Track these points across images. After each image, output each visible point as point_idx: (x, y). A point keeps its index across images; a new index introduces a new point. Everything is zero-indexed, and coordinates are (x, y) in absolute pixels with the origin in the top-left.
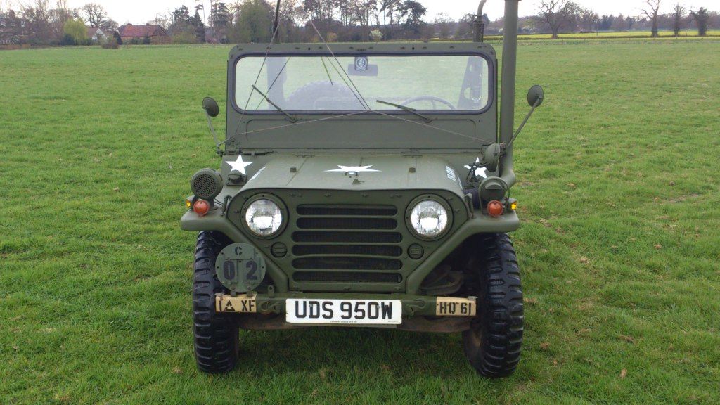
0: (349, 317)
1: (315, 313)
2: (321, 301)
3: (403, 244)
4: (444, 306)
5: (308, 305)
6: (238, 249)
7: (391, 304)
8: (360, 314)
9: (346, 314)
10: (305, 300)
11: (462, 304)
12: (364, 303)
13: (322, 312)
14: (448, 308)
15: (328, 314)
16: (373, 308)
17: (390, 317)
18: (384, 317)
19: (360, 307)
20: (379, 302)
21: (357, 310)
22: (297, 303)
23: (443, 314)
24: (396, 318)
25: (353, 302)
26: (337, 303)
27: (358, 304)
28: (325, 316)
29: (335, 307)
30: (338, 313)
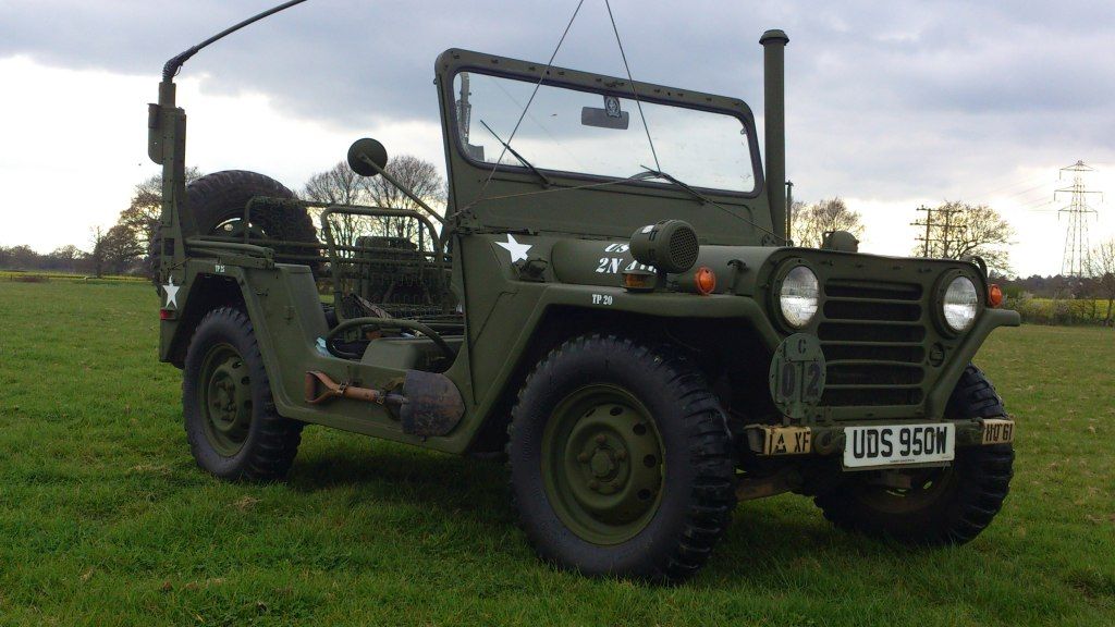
0: (908, 452)
1: (873, 450)
2: (880, 429)
3: (927, 342)
4: (990, 431)
5: (866, 436)
6: (803, 344)
7: (945, 428)
8: (917, 447)
9: (905, 448)
10: (855, 428)
12: (921, 430)
13: (881, 447)
14: (993, 433)
15: (887, 449)
16: (929, 437)
17: (944, 452)
18: (938, 452)
19: (918, 436)
20: (935, 426)
21: (917, 441)
22: (855, 432)
23: (989, 442)
24: (949, 453)
25: (912, 427)
26: (896, 429)
27: (916, 431)
28: (884, 454)
29: (894, 439)
30: (898, 447)
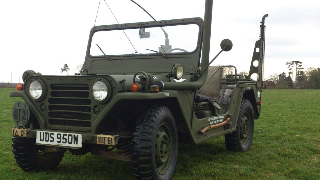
0: (60, 142)
1: (47, 139)
2: (50, 133)
3: (92, 106)
4: (100, 139)
5: (45, 134)
6: (19, 104)
7: (77, 136)
8: (64, 141)
9: (59, 140)
10: (44, 132)
11: (108, 138)
12: (66, 135)
13: (50, 139)
14: (102, 139)
15: (52, 139)
16: (70, 137)
17: (77, 144)
18: (74, 143)
19: (65, 137)
20: (73, 134)
21: (63, 138)
22: (41, 133)
23: (100, 143)
24: (79, 145)
25: (62, 134)
26: (56, 133)
27: (64, 135)
28: (51, 141)
29: (55, 136)
30: (56, 140)
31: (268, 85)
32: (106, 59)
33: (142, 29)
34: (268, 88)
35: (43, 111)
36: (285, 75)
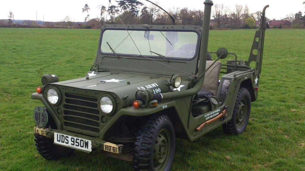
0: (74, 145)
1: (63, 141)
2: (65, 136)
3: (100, 116)
4: (107, 146)
5: (61, 136)
6: (39, 109)
7: (88, 141)
8: (77, 144)
9: (73, 143)
10: (60, 134)
11: (113, 147)
12: (78, 140)
13: (66, 141)
14: (108, 147)
15: (67, 142)
16: (82, 142)
17: (88, 148)
18: (85, 148)
19: (78, 141)
20: (84, 140)
21: (76, 142)
22: (58, 135)
23: (106, 150)
24: (90, 149)
25: (75, 138)
26: (70, 137)
27: (77, 139)
29: (69, 139)
30: (70, 142)
31: (283, 24)
32: (114, 56)
33: (147, 32)
34: (283, 28)
35: (59, 114)
36: (301, 14)
